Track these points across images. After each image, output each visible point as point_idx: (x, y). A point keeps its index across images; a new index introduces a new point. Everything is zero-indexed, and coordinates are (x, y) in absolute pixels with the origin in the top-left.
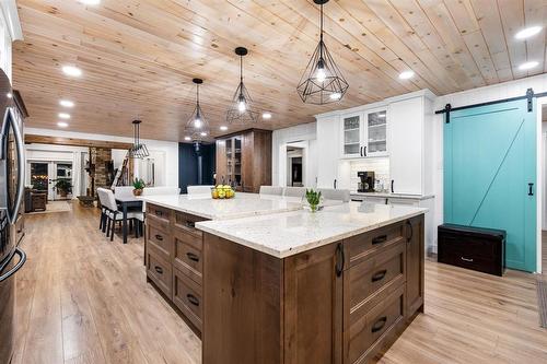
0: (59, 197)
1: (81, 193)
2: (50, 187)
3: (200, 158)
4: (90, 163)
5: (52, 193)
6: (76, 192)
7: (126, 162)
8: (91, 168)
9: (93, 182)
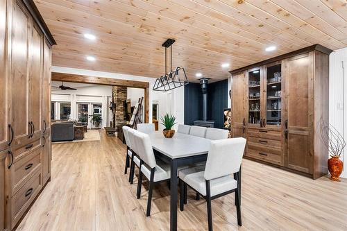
0: (94, 127)
1: (107, 124)
2: (89, 119)
3: (205, 96)
4: (113, 103)
5: (90, 125)
6: (104, 125)
7: (140, 100)
8: (113, 107)
9: (114, 118)
